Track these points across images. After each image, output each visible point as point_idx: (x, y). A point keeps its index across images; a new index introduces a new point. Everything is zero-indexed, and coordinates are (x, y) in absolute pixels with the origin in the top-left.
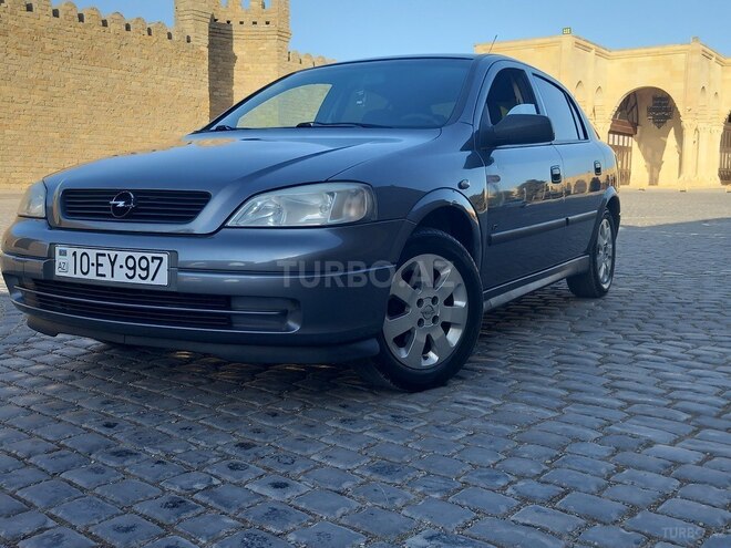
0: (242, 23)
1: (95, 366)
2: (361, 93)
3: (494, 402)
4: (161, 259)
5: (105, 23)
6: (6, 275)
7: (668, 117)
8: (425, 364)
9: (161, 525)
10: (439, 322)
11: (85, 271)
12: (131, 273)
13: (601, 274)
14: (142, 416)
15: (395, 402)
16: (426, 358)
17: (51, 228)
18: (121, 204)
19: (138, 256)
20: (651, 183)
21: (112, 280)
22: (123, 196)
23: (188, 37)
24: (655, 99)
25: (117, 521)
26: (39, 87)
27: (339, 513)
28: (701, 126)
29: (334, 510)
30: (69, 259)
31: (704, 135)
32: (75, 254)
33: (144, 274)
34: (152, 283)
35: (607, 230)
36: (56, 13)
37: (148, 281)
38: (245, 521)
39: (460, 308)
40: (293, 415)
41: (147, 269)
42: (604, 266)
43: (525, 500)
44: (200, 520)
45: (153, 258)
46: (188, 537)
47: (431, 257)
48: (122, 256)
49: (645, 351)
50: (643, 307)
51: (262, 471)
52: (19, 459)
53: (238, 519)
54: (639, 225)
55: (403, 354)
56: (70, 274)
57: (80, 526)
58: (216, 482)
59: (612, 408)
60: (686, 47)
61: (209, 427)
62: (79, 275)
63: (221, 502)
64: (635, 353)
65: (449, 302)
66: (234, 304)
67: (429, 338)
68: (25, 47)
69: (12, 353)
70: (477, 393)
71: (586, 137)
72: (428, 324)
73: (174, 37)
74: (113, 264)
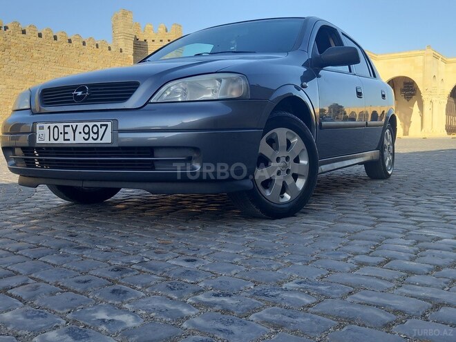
0: (153, 41)
1: (63, 212)
2: (233, 42)
3: (329, 223)
4: (107, 125)
5: (70, 41)
6: (4, 149)
7: (413, 95)
8: (282, 201)
9: (110, 280)
10: (291, 173)
11: (56, 138)
12: (87, 137)
13: (387, 164)
14: (95, 231)
15: (263, 223)
16: (282, 197)
17: (33, 114)
18: (80, 93)
19: (91, 125)
20: (404, 135)
21: (74, 142)
22: (82, 88)
23: (121, 49)
24: (405, 83)
25: (78, 278)
26: (29, 79)
27: (233, 273)
28: (434, 99)
29: (229, 271)
30: (46, 131)
31: (436, 104)
32: (49, 127)
33: (95, 136)
34: (101, 142)
35: (389, 136)
36: (40, 35)
37: (98, 141)
38: (168, 277)
39: (303, 165)
40: (196, 230)
41: (97, 133)
42: (388, 159)
43: (361, 264)
44: (136, 277)
45: (102, 125)
46: (129, 286)
47: (285, 130)
48: (81, 125)
49: (423, 200)
50: (415, 183)
51: (177, 255)
52: (10, 252)
53: (163, 277)
54: (401, 152)
55: (268, 193)
56: (47, 141)
57: (52, 281)
58: (146, 260)
59: (408, 224)
60: (423, 52)
61: (140, 236)
62: (52, 141)
63: (151, 268)
64: (416, 201)
65: (297, 160)
66: (156, 153)
67: (284, 183)
68: (21, 55)
69: (9, 208)
70: (317, 219)
71: (375, 76)
72: (284, 174)
73: (112, 49)
74: (74, 131)
